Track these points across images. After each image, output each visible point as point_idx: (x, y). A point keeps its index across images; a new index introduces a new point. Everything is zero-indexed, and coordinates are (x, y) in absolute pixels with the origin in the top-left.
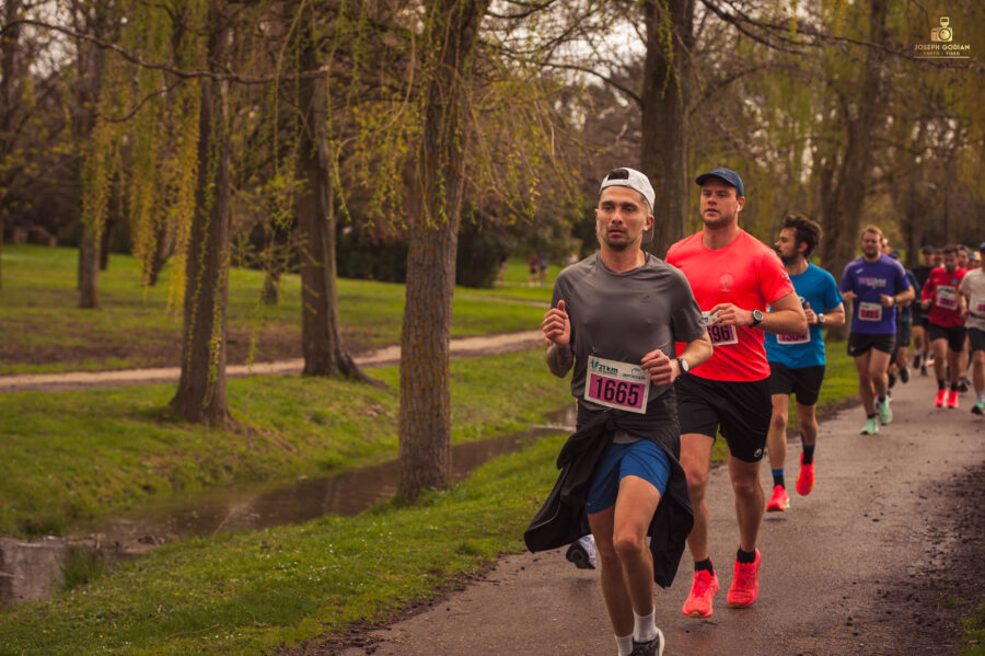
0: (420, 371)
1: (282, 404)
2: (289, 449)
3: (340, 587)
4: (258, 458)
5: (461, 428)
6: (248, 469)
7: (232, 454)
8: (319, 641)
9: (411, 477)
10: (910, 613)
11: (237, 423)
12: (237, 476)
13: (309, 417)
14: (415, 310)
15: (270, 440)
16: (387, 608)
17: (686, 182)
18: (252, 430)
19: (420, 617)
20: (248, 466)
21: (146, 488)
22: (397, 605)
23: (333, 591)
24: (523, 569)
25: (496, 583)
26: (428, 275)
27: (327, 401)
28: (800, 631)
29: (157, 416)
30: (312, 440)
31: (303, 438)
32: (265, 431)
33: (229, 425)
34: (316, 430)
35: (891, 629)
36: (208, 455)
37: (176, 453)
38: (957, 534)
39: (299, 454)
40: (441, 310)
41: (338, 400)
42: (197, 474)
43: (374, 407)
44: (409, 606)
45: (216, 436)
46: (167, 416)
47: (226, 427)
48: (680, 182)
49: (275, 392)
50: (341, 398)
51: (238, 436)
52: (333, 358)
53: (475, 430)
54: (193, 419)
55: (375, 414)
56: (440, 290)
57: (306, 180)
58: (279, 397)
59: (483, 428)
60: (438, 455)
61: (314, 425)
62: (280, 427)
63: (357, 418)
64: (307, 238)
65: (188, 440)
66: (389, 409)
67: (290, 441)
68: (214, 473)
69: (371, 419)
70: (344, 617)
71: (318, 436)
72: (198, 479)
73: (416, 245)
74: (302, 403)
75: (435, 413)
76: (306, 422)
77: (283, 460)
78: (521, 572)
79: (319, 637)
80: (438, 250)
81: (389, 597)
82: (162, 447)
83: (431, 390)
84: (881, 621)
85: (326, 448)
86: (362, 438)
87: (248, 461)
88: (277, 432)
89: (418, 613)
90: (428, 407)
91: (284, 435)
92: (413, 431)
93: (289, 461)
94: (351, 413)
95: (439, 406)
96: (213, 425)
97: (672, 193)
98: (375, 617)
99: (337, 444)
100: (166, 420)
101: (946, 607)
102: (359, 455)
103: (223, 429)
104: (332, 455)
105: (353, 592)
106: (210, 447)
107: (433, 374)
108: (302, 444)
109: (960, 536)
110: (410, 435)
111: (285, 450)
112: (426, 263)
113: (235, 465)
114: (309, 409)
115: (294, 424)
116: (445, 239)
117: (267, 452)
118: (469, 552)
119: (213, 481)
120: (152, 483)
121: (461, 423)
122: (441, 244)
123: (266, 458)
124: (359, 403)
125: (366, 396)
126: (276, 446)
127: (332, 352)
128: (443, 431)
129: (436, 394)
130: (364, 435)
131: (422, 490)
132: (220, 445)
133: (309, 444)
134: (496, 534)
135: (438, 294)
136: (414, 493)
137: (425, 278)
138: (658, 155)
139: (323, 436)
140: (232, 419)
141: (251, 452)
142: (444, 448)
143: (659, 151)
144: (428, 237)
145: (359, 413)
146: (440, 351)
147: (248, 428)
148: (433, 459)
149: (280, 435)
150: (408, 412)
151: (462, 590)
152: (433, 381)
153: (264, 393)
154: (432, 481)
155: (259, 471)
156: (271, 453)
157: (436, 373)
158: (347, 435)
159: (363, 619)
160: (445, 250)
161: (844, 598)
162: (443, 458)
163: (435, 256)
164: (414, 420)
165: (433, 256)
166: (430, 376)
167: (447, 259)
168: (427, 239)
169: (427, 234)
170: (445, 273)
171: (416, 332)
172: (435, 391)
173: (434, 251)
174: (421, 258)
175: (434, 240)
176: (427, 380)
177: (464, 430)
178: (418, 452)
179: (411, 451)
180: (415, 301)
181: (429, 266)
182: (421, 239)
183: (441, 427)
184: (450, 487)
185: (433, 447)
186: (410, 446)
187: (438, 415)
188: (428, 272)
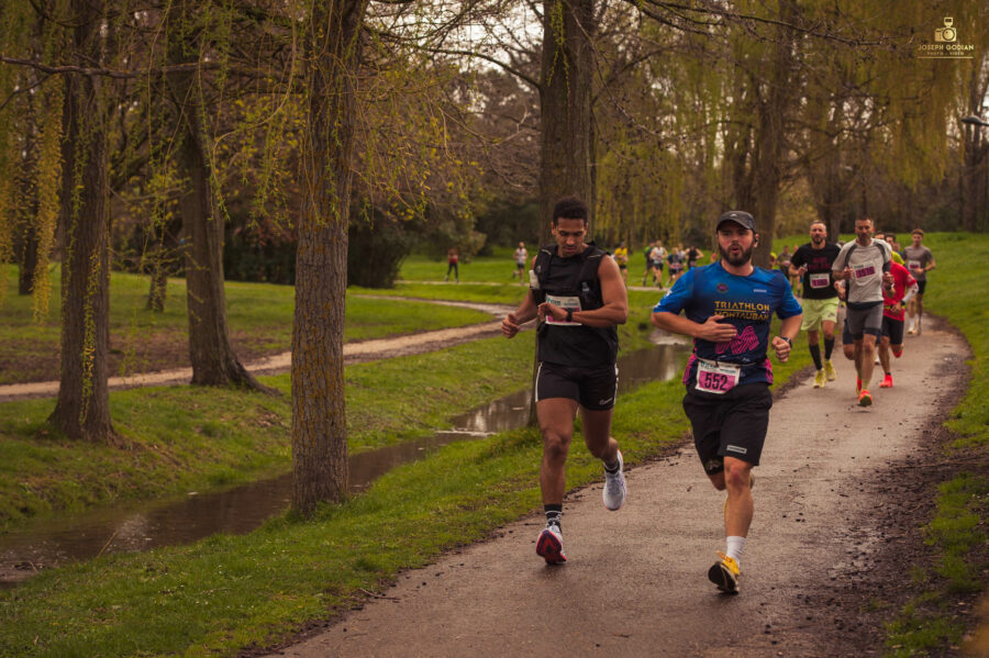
0: (313, 377)
1: (171, 417)
2: (177, 464)
3: (229, 611)
4: (144, 474)
5: (361, 436)
6: (134, 487)
7: (118, 471)
9: (306, 489)
10: (831, 618)
11: (121, 438)
12: (123, 494)
13: (197, 431)
14: (306, 314)
15: (157, 454)
16: (280, 630)
17: (589, 172)
18: (137, 446)
19: (315, 639)
20: (135, 484)
21: (25, 510)
22: (290, 627)
23: (222, 614)
24: (424, 584)
25: (395, 600)
26: (318, 276)
27: (217, 411)
28: (716, 641)
29: (36, 434)
30: (201, 453)
31: (193, 452)
32: (152, 446)
33: (113, 441)
34: (207, 443)
35: (811, 636)
36: (90, 472)
37: (56, 472)
38: (880, 533)
39: (188, 469)
40: (333, 313)
41: (229, 410)
42: (79, 495)
43: (268, 416)
44: (303, 628)
45: (100, 453)
46: (46, 432)
47: (110, 443)
48: (583, 171)
49: (161, 404)
50: (231, 407)
51: (123, 452)
52: (223, 366)
53: (376, 438)
54: (74, 436)
55: (269, 424)
56: (332, 292)
57: (188, 179)
58: (167, 409)
59: (384, 435)
60: (334, 466)
61: (204, 438)
62: (168, 441)
63: (249, 429)
64: (192, 241)
65: (69, 458)
66: (283, 419)
67: (178, 456)
68: (98, 492)
69: (265, 429)
70: (234, 642)
71: (209, 450)
72: (80, 498)
73: (304, 245)
74: (190, 415)
75: (330, 422)
76: (196, 435)
77: (171, 476)
78: (422, 587)
80: (327, 249)
81: (282, 619)
82: (41, 466)
83: (325, 398)
84: (800, 628)
85: (217, 461)
86: (256, 450)
87: (134, 478)
88: (165, 446)
89: (312, 636)
90: (322, 416)
91: (171, 449)
92: (307, 442)
93: (177, 477)
94: (243, 424)
95: (334, 414)
96: (95, 441)
97: (575, 183)
98: (267, 641)
99: (228, 456)
100: (45, 437)
101: (869, 611)
102: (252, 468)
103: (107, 444)
104: (225, 469)
105: (244, 616)
106: (93, 465)
107: (326, 380)
108: (191, 458)
109: (883, 535)
110: (304, 446)
111: (175, 466)
112: (315, 264)
113: (120, 482)
114: (199, 421)
115: (182, 437)
116: (335, 238)
117: (154, 467)
118: (368, 568)
119: (96, 500)
120: (31, 505)
122: (331, 242)
123: (153, 474)
124: (251, 412)
125: (259, 405)
126: (163, 461)
127: (221, 360)
128: (339, 440)
129: (330, 401)
130: (258, 447)
131: (318, 503)
132: (103, 462)
133: (199, 458)
134: (395, 548)
135: (330, 296)
136: (310, 507)
137: (315, 279)
138: (559, 144)
139: (214, 449)
140: (116, 435)
141: (137, 469)
142: (340, 459)
143: (559, 140)
144: (317, 236)
145: (252, 422)
146: (333, 356)
147: (134, 443)
148: (329, 470)
149: (167, 449)
150: (301, 422)
151: (360, 609)
152: (327, 388)
153: (150, 405)
154: (328, 494)
155: (146, 489)
156: (158, 469)
157: (329, 380)
158: (240, 448)
159: (254, 643)
160: (335, 249)
161: (762, 604)
162: (339, 469)
163: (325, 256)
164: (308, 430)
165: (322, 256)
166: (324, 383)
167: (338, 259)
168: (316, 238)
169: (316, 233)
170: (336, 273)
171: (308, 336)
172: (328, 399)
173: (324, 251)
174: (310, 259)
175: (324, 239)
176: (320, 388)
177: (363, 438)
178: (313, 465)
179: (305, 463)
180: (305, 305)
181: (319, 267)
182: (310, 238)
183: (336, 436)
184: (348, 500)
185: (329, 458)
186: (304, 457)
187: (333, 423)
188: (317, 273)
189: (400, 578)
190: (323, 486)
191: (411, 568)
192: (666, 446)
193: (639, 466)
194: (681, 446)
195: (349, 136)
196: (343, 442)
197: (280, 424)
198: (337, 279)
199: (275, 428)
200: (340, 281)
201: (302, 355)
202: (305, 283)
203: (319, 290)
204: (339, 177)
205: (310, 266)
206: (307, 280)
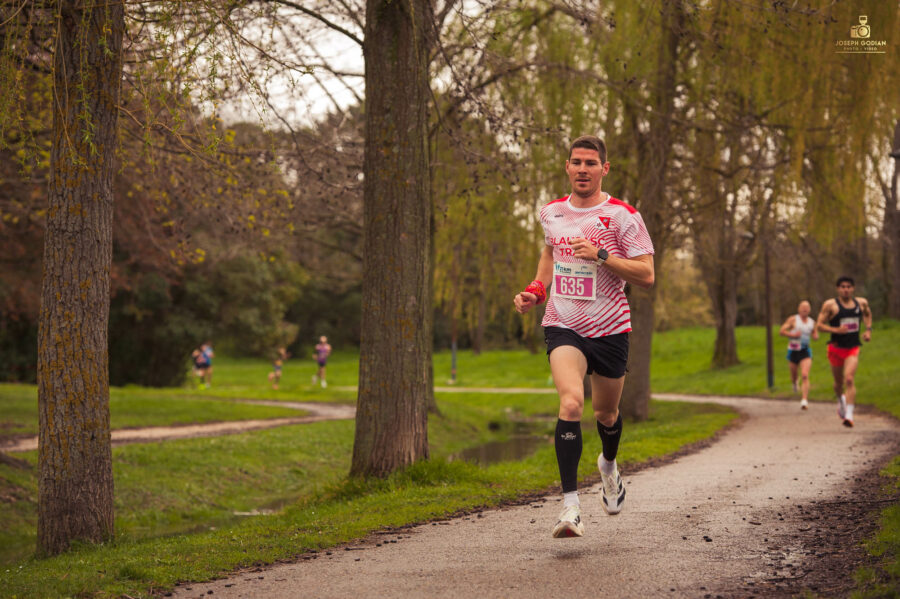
9: (56, 528)
14: (58, 294)
24: (210, 592)
26: (73, 245)
38: (808, 551)
40: (93, 292)
43: (12, 491)
53: (154, 518)
55: (13, 499)
56: (91, 265)
60: (94, 494)
66: (32, 494)
69: (8, 505)
73: (56, 205)
75: (89, 435)
80: (85, 210)
83: (83, 404)
90: (79, 428)
92: (58, 462)
95: (95, 425)
107: (84, 382)
109: (813, 553)
110: (54, 467)
112: (70, 229)
116: (96, 194)
118: (134, 577)
121: (134, 510)
122: (91, 201)
128: (101, 460)
129: (90, 409)
131: (72, 542)
134: (172, 564)
135: (90, 271)
136: (61, 548)
137: (69, 247)
138: (388, 116)
142: (102, 485)
143: (388, 111)
144: (72, 192)
146: (93, 349)
148: (87, 499)
150: (51, 436)
152: (86, 389)
154: (87, 530)
157: (89, 381)
160: (97, 208)
162: (101, 498)
163: (83, 219)
164: (60, 447)
165: (80, 218)
166: (81, 383)
167: (100, 224)
168: (70, 195)
169: (71, 189)
170: (98, 241)
171: (59, 323)
172: (87, 405)
173: (81, 211)
174: (64, 222)
175: (81, 196)
176: (76, 390)
177: (138, 518)
178: (66, 492)
179: (55, 491)
180: (56, 282)
181: (75, 233)
182: (62, 195)
183: (97, 454)
184: (113, 537)
185: (87, 483)
186: (55, 481)
187: (93, 437)
188: (73, 241)
189: (178, 590)
190: (79, 520)
191: (194, 582)
192: (527, 494)
193: (492, 509)
194: (546, 494)
196: (107, 462)
197: (28, 499)
198: (99, 250)
199: (21, 503)
200: (102, 252)
201: (52, 348)
202: (57, 254)
203: (76, 263)
204: (101, 116)
205: (64, 231)
206: (59, 250)
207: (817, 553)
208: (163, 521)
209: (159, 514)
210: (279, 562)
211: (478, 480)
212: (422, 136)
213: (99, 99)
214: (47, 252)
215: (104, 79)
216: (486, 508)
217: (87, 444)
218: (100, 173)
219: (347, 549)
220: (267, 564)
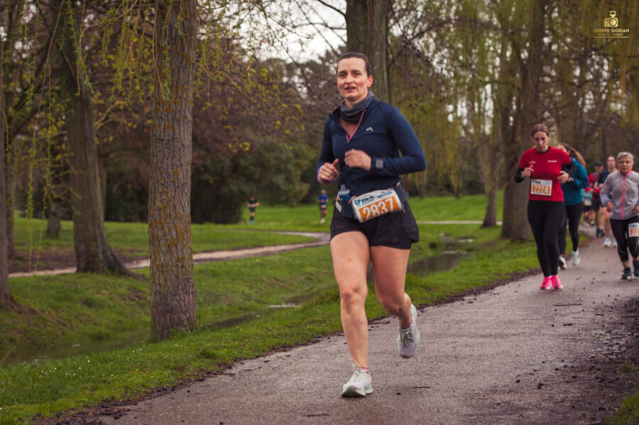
1: (59, 293)
2: (64, 325)
4: (37, 332)
5: (210, 308)
6: (29, 341)
7: (15, 329)
8: (72, 413)
9: (162, 322)
10: (593, 376)
11: (19, 305)
13: (81, 302)
14: (159, 178)
15: (47, 318)
16: (135, 391)
18: (32, 311)
19: (163, 397)
20: (29, 339)
22: (143, 390)
25: (231, 375)
26: (168, 148)
27: (96, 290)
28: (497, 390)
30: (83, 319)
31: (77, 317)
32: (43, 312)
33: (12, 307)
34: (87, 311)
35: (577, 386)
39: (72, 328)
40: (181, 177)
41: (105, 288)
43: (136, 294)
44: (154, 390)
45: (2, 315)
47: (10, 309)
49: (52, 284)
50: (109, 287)
51: (20, 316)
52: (101, 257)
53: (222, 310)
55: (137, 299)
56: (179, 160)
58: (56, 288)
59: (229, 308)
60: (184, 301)
61: (85, 307)
62: (57, 309)
63: (122, 302)
67: (65, 320)
69: (134, 303)
71: (89, 316)
73: (157, 123)
74: (75, 292)
75: (181, 266)
76: (79, 305)
77: (59, 333)
79: (72, 409)
80: (176, 126)
81: (136, 384)
83: (176, 246)
84: (567, 382)
85: (95, 324)
86: (127, 317)
87: (29, 335)
88: (54, 313)
89: (161, 395)
90: (174, 260)
91: (59, 315)
93: (64, 334)
94: (117, 298)
95: (184, 258)
98: (124, 397)
99: (105, 321)
102: (124, 330)
103: (8, 310)
104: (98, 328)
105: (105, 382)
107: (177, 232)
108: (75, 321)
109: (633, 334)
110: (159, 285)
111: (62, 327)
112: (166, 138)
113: (18, 337)
114: (81, 295)
115: (68, 307)
116: (182, 117)
117: (45, 327)
118: (209, 356)
121: (210, 305)
122: (178, 121)
123: (45, 332)
124: (123, 290)
125: (130, 286)
126: (53, 323)
127: (100, 251)
128: (188, 280)
129: (180, 249)
130: (128, 315)
131: (172, 330)
132: (5, 323)
133: (81, 322)
134: (232, 347)
135: (178, 164)
136: (165, 334)
137: (166, 150)
139: (93, 316)
140: (15, 303)
141: (31, 327)
142: (189, 295)
144: (167, 116)
145: (123, 297)
146: (182, 212)
147: (29, 309)
148: (180, 304)
149: (56, 315)
150: (157, 266)
151: (202, 380)
152: (178, 237)
153: (43, 284)
154: (180, 323)
155: (39, 342)
156: (48, 329)
157: (180, 232)
158: (114, 315)
159: (112, 398)
160: (182, 125)
161: (535, 371)
162: (189, 303)
163: (174, 132)
164: (163, 272)
165: (172, 132)
166: (175, 233)
167: (184, 134)
168: (166, 118)
169: (166, 114)
170: (183, 145)
171: (161, 197)
172: (179, 246)
173: (173, 127)
174: (162, 134)
175: (173, 118)
176: (172, 237)
177: (212, 310)
178: (167, 298)
179: (161, 299)
180: (158, 171)
181: (169, 140)
182: (161, 118)
183: (185, 276)
184: (196, 328)
185: (180, 294)
186: (160, 293)
187: (182, 267)
188: (168, 145)
189: (235, 364)
190: (176, 317)
191: (245, 359)
192: (453, 295)
193: (430, 306)
194: (465, 295)
195: (191, 35)
196: (192, 281)
197: (146, 299)
198: (184, 151)
199: (141, 302)
200: (186, 152)
201: (157, 212)
202: (159, 154)
203: (170, 159)
204: (184, 68)
205: (162, 140)
206: (160, 151)
207: (635, 334)
208: (228, 311)
209: (225, 307)
210: (297, 345)
211: (422, 286)
212: (383, 72)
213: (183, 59)
214: (153, 152)
215: (185, 45)
216: (427, 305)
217: (180, 270)
218: (183, 103)
219: (339, 335)
220: (290, 346)
